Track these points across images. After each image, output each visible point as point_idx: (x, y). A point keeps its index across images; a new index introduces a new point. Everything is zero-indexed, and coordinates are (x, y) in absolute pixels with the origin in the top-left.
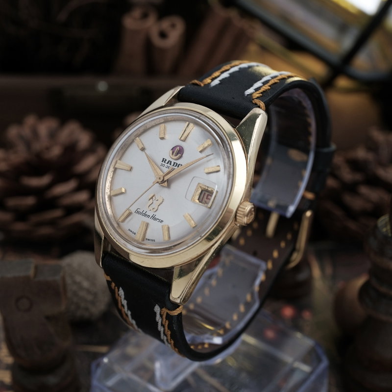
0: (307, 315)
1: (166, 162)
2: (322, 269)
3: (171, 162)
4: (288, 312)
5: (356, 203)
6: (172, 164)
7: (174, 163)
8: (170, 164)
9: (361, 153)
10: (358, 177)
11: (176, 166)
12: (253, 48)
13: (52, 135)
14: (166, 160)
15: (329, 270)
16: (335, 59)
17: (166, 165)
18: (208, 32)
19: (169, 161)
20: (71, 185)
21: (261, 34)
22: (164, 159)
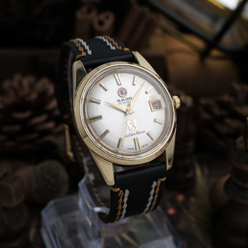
0: (192, 200)
1: (121, 101)
2: (202, 171)
3: (123, 99)
4: (181, 198)
5: (223, 129)
6: (125, 100)
7: (126, 99)
8: (124, 101)
9: (226, 98)
10: (224, 112)
11: (128, 100)
12: (158, 31)
13: (32, 86)
14: (120, 100)
15: (206, 171)
16: (210, 38)
17: (122, 102)
18: (130, 21)
19: (122, 100)
20: (43, 117)
21: (164, 22)
22: (118, 100)
